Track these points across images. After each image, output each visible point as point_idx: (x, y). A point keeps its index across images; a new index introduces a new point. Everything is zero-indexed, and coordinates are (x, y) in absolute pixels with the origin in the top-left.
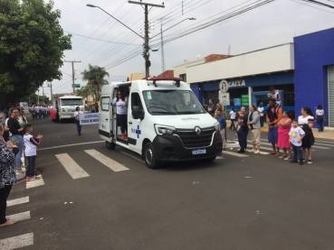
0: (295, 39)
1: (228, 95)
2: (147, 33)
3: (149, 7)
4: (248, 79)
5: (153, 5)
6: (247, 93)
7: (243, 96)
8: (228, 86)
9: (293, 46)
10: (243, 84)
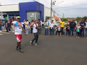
0: (19, 3)
1: (3, 16)
4: (7, 12)
6: (7, 16)
7: (6, 17)
8: (3, 14)
9: (19, 5)
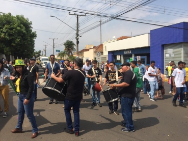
0: (151, 31)
2: (78, 28)
3: (79, 16)
4: (132, 50)
5: (80, 15)
6: (132, 57)
9: (150, 35)
10: (130, 52)
